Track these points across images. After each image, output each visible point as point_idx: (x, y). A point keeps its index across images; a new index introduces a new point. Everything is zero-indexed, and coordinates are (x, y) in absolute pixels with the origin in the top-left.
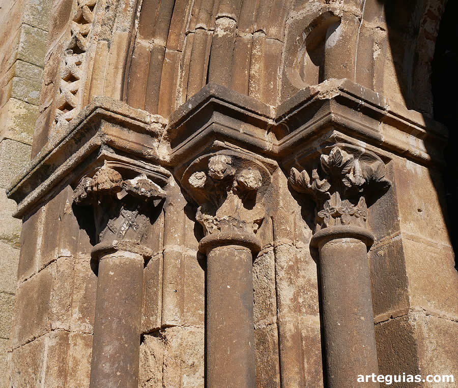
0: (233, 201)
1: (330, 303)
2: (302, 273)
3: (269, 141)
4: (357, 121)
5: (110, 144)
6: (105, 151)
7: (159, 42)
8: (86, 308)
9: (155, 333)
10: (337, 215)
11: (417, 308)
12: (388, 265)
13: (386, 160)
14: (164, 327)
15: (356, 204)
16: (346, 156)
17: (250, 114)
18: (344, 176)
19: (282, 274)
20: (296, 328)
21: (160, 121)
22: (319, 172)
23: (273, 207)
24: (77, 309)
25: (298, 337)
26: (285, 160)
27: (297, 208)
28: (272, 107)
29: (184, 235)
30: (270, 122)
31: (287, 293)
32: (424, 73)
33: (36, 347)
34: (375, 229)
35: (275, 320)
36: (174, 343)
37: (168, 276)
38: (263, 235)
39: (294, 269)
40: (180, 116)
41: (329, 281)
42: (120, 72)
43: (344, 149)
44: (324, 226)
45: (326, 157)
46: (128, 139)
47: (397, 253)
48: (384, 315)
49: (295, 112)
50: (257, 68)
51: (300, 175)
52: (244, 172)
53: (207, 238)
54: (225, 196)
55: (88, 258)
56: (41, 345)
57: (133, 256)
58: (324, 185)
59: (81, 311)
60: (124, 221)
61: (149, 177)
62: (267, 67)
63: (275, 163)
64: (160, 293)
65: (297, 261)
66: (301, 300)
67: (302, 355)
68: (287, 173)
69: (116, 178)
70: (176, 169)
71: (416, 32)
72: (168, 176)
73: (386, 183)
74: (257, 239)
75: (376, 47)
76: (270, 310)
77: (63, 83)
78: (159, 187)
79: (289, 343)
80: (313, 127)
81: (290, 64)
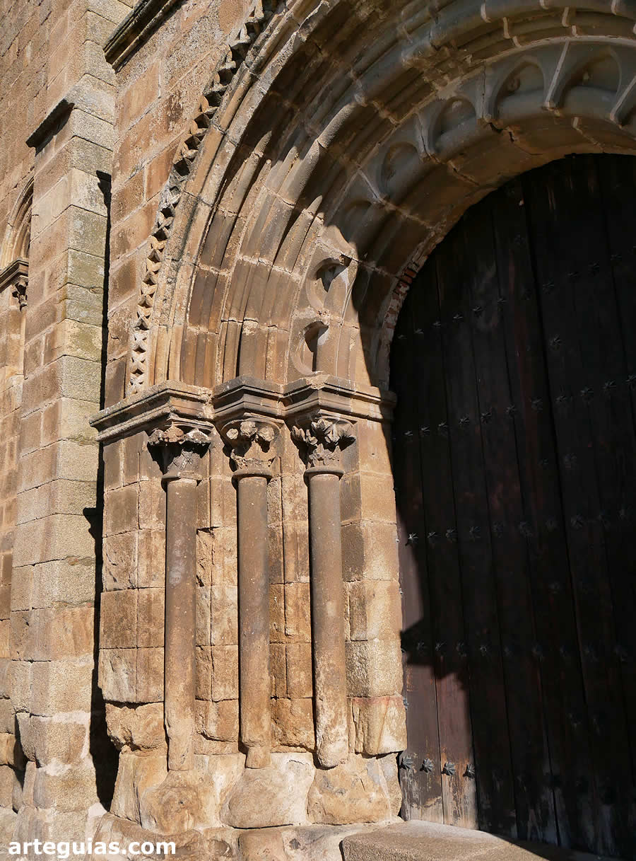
0: (256, 446)
1: (314, 515)
2: (298, 494)
3: (279, 409)
4: (335, 401)
5: (176, 412)
6: (172, 417)
7: (203, 329)
8: (160, 514)
9: (205, 530)
10: (321, 459)
11: (366, 519)
12: (351, 491)
13: (353, 422)
14: (212, 528)
15: (333, 451)
16: (327, 424)
17: (267, 393)
18: (326, 435)
19: (286, 495)
20: (294, 529)
21: (207, 392)
22: (311, 432)
23: (281, 451)
24: (155, 515)
25: (295, 535)
26: (289, 420)
27: (297, 451)
28: (281, 385)
29: (223, 467)
30: (280, 396)
31: (289, 508)
32: (385, 352)
33: (129, 538)
34: (344, 466)
35: (281, 524)
36: (219, 538)
37: (214, 496)
38: (274, 468)
39: (293, 492)
40: (221, 392)
41: (315, 501)
42: (179, 356)
43: (326, 419)
44: (313, 466)
45: (314, 424)
46: (186, 407)
47: (356, 483)
48: (347, 521)
49: (296, 393)
50: (272, 354)
51: (299, 431)
52: (263, 430)
53: (239, 471)
54: (250, 445)
55: (159, 480)
56: (132, 538)
57: (190, 481)
58: (314, 440)
59: (157, 516)
60: (184, 458)
61: (200, 430)
62: (278, 352)
63: (283, 422)
64: (209, 506)
65: (295, 487)
66: (297, 512)
67: (297, 546)
68: (290, 428)
69: (180, 434)
70: (217, 423)
71: (381, 325)
72: (212, 427)
73: (352, 438)
74: (269, 471)
75: (352, 341)
76: (278, 517)
77: (135, 354)
78: (206, 436)
79: (289, 539)
80: (308, 405)
81: (293, 350)
